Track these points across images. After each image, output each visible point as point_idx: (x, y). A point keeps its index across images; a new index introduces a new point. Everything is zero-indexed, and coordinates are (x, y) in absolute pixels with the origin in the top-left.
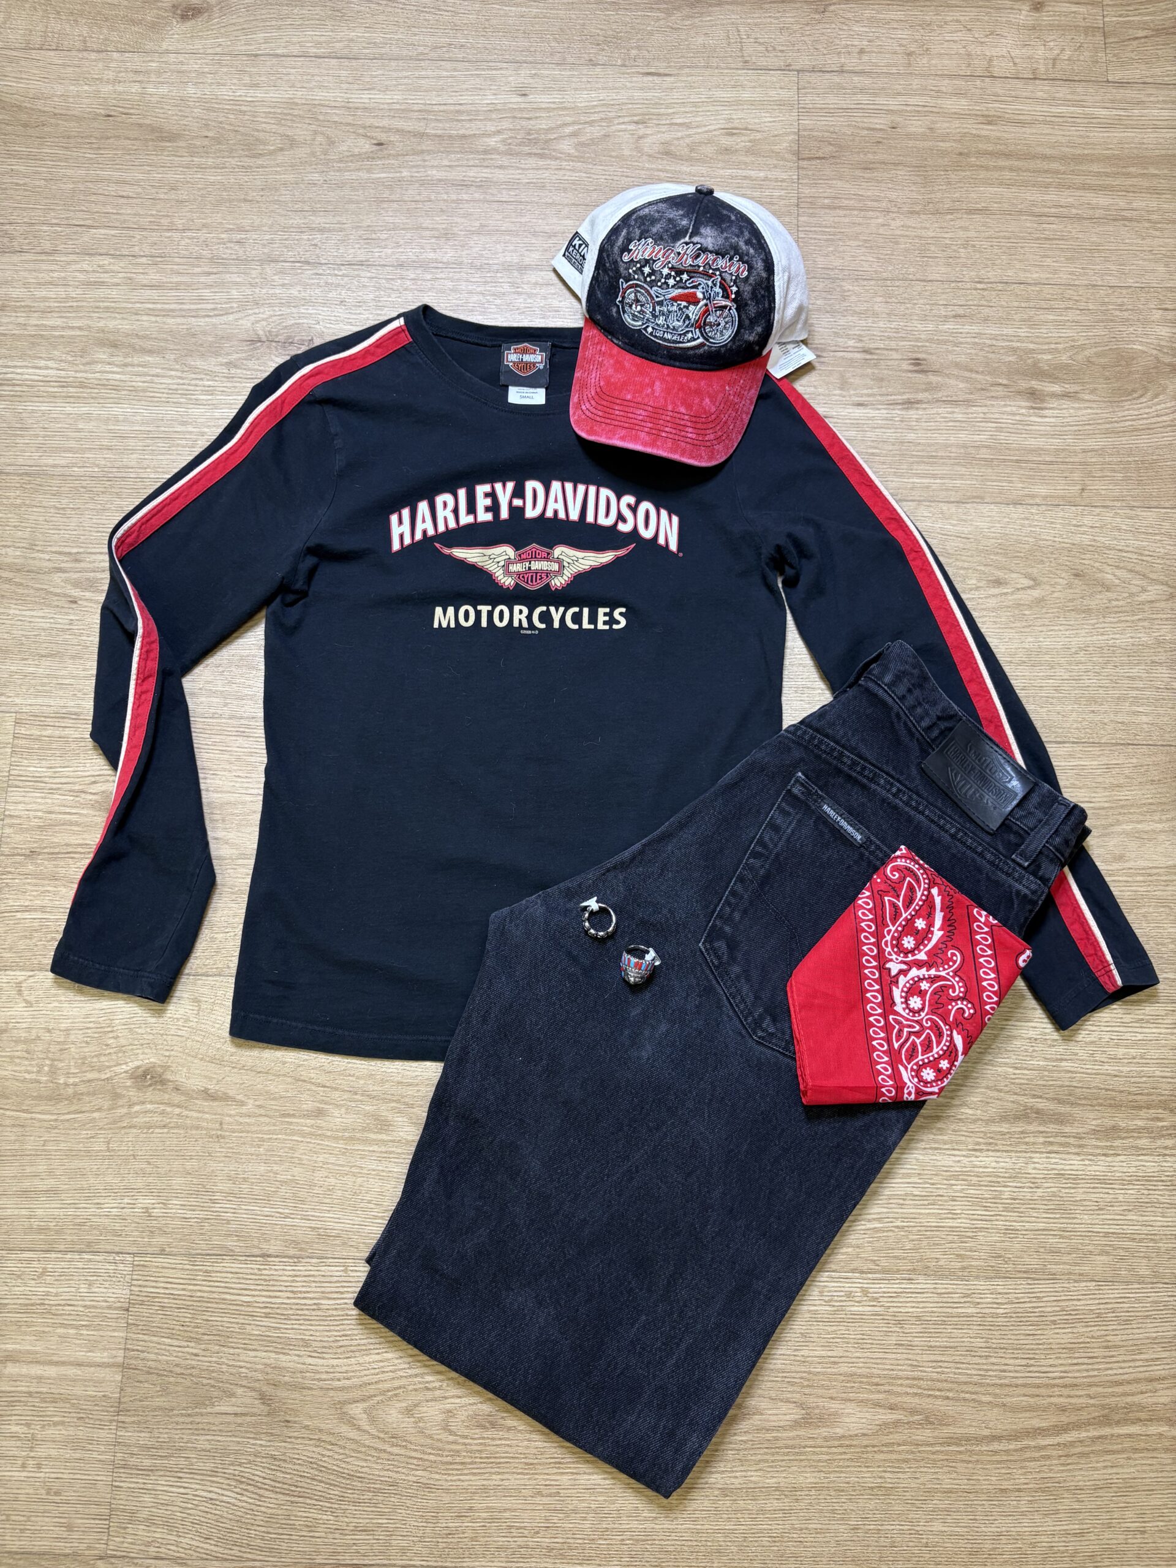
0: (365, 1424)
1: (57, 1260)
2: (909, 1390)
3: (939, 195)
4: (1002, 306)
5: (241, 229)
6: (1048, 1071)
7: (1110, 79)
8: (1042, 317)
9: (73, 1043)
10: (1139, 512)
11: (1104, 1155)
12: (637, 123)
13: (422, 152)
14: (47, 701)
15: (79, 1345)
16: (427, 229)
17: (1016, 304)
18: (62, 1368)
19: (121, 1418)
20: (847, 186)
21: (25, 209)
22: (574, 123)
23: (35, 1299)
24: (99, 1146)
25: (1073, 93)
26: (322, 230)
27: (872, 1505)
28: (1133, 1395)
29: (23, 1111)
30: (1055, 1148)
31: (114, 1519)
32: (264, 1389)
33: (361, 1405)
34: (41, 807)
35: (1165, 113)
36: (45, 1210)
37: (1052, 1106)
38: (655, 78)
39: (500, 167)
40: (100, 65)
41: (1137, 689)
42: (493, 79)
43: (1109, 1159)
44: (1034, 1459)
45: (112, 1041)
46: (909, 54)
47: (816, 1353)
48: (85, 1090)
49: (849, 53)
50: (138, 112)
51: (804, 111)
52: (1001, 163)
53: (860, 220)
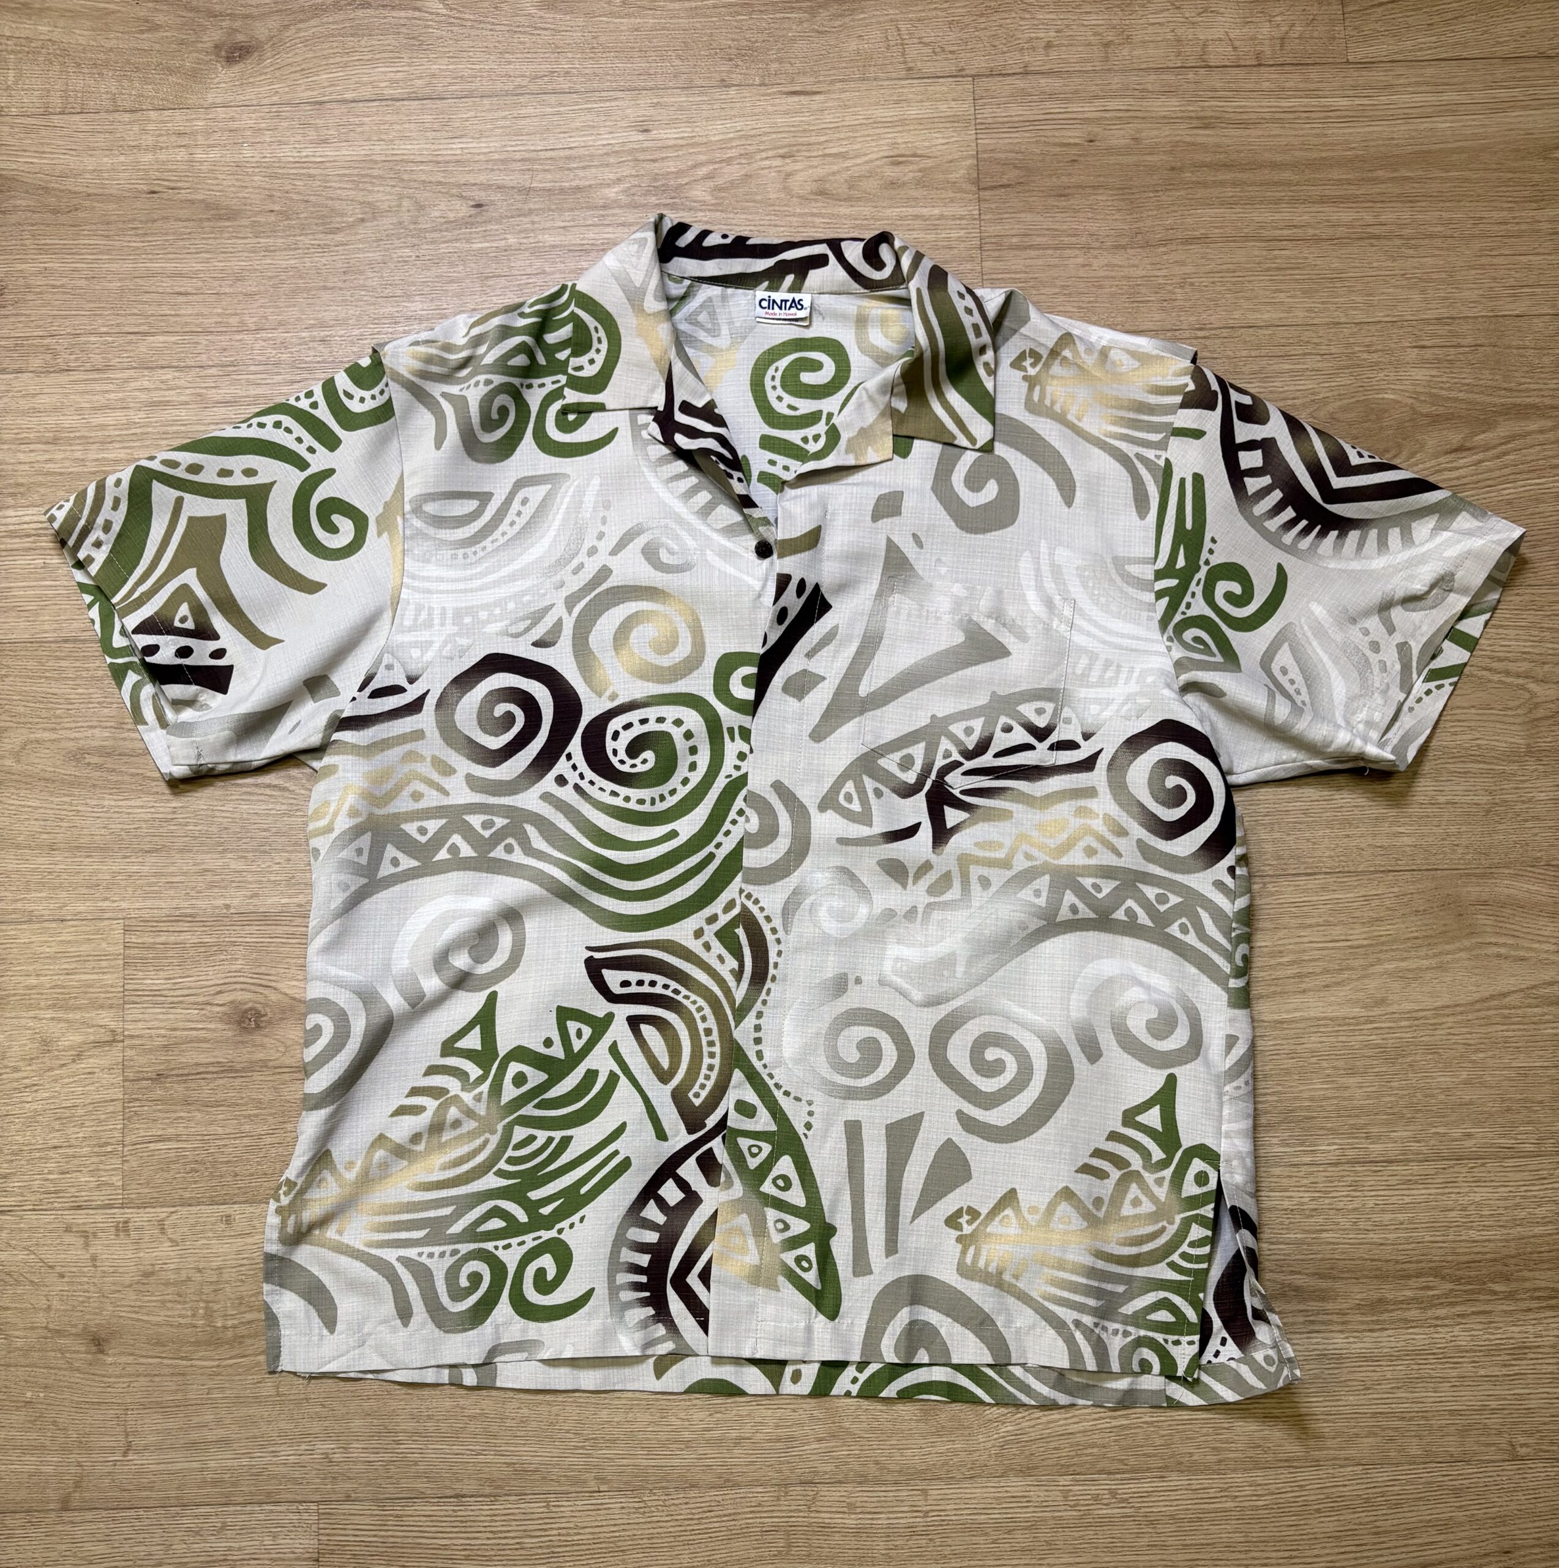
1: (238, 1513)
3: (1149, 223)
4: (1228, 357)
5: (322, 325)
6: (1306, 1244)
7: (1351, 58)
8: (1276, 367)
9: (227, 1282)
11: (1371, 1331)
12: (783, 157)
13: (530, 212)
14: (157, 903)
17: (1244, 353)
20: (1038, 218)
21: (66, 317)
22: (708, 162)
24: (267, 1390)
25: (1307, 80)
29: (182, 1358)
30: (1317, 1328)
34: (163, 1024)
35: (1418, 98)
36: (217, 1461)
37: (1312, 1282)
38: (802, 98)
40: (136, 128)
43: (1374, 1334)
46: (1107, 45)
48: (245, 1333)
49: (1033, 49)
50: (187, 185)
51: (983, 127)
52: (1221, 176)
53: (1055, 261)
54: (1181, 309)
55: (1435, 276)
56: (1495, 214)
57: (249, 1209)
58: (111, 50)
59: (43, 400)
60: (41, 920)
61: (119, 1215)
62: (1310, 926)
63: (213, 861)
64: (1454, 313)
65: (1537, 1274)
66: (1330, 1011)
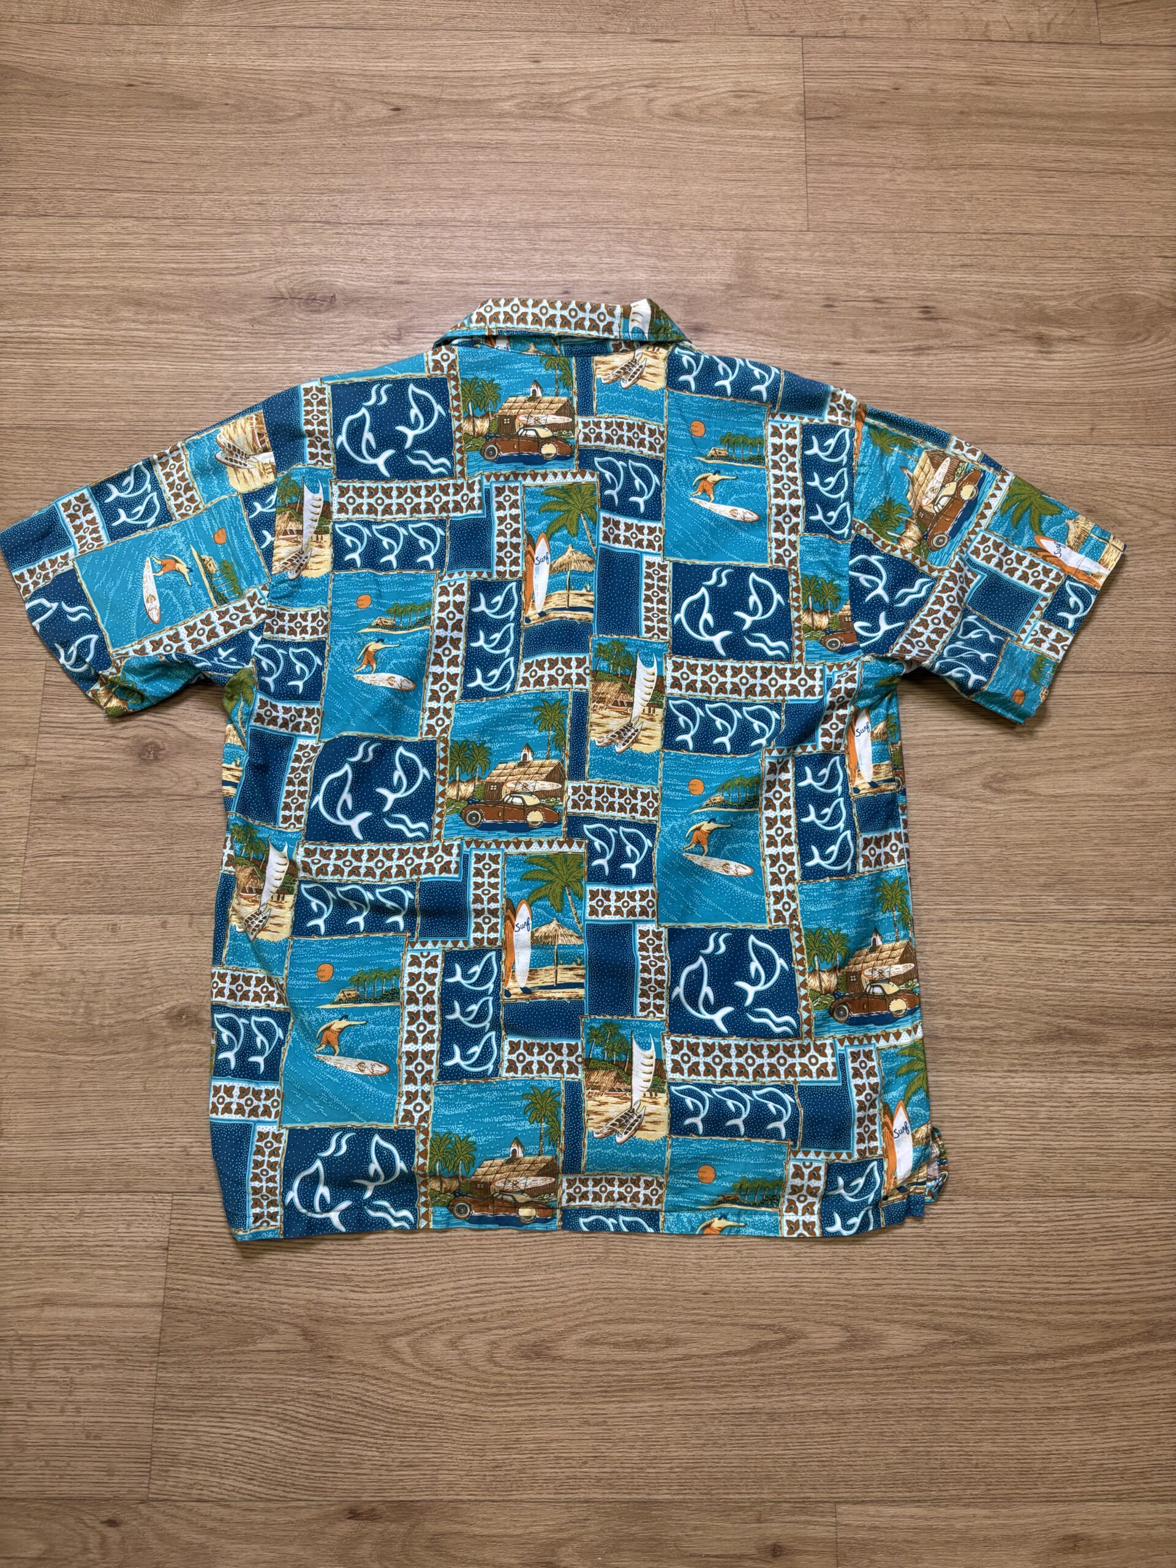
0: (409, 1358)
1: (95, 1201)
2: (952, 1310)
3: (942, 152)
4: (1007, 256)
5: (262, 192)
6: (1079, 992)
7: (1103, 41)
8: (1047, 265)
9: (108, 984)
10: (1147, 449)
11: (1139, 1073)
12: (647, 86)
13: (439, 116)
15: (118, 1286)
16: (445, 189)
17: (1021, 254)
18: (102, 1310)
19: (161, 1359)
20: (854, 144)
21: (49, 175)
22: (586, 88)
23: (73, 1241)
25: (1068, 55)
26: (341, 192)
27: (919, 1426)
29: (59, 1053)
30: (1088, 1068)
31: (156, 1462)
32: (307, 1324)
33: (404, 1339)
34: (72, 753)
35: (1157, 73)
36: (83, 1150)
37: (1085, 1027)
38: (664, 44)
39: (515, 130)
40: (122, 37)
41: (1153, 619)
42: (506, 47)
43: (1143, 1077)
44: (1079, 1377)
45: (146, 982)
46: (909, 20)
47: (860, 1276)
48: (119, 1031)
49: (851, 19)
50: (159, 81)
51: (808, 74)
52: (1001, 120)
53: (865, 176)
54: (969, 217)
57: (134, 919)
59: (21, 237)
61: (15, 919)
66: (1098, 789)
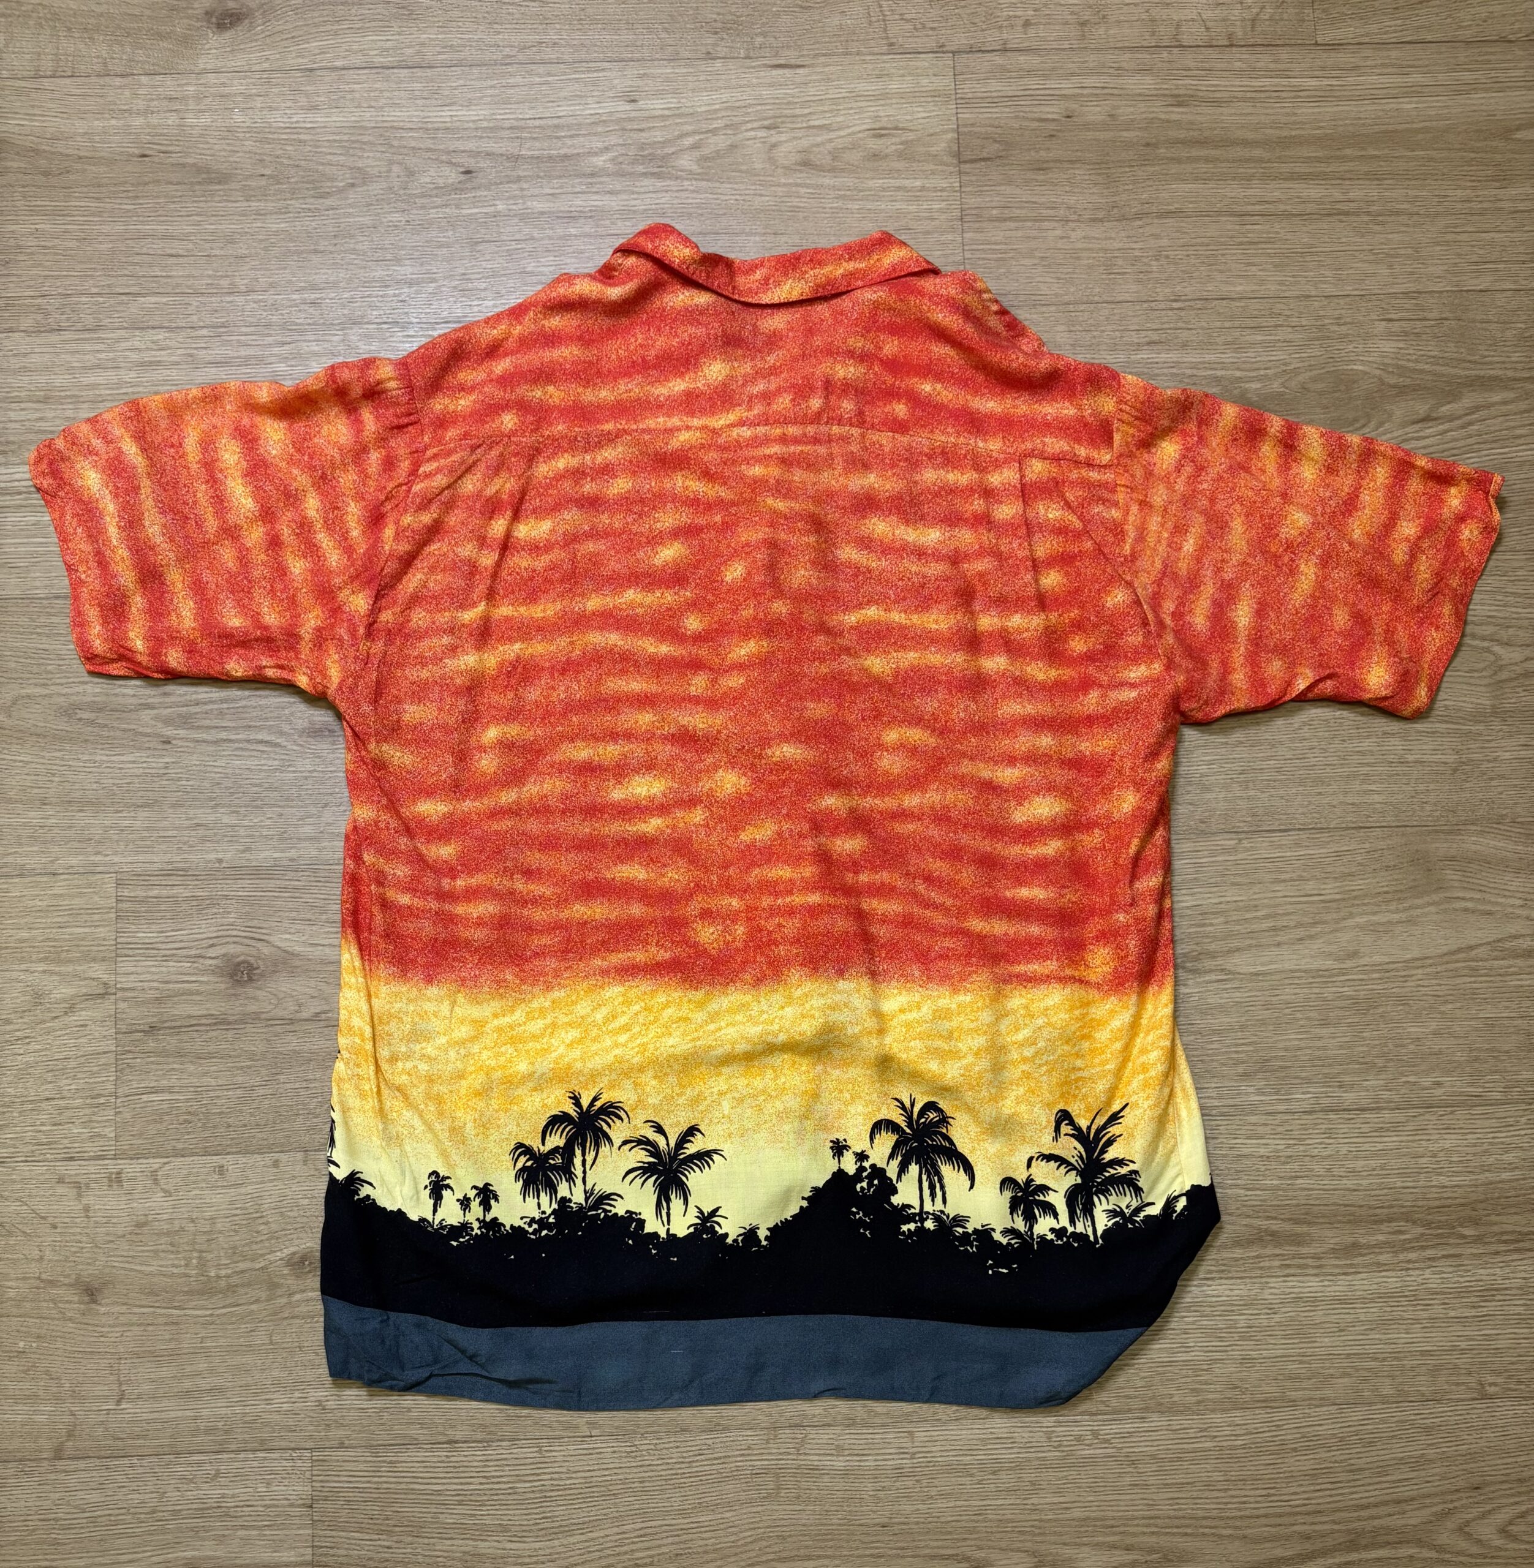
1: (231, 1460)
2: (1145, 1530)
3: (1126, 197)
4: (1202, 328)
5: (314, 288)
6: (1283, 1190)
7: (1320, 41)
8: (1249, 338)
11: (1344, 1274)
12: (768, 128)
13: (519, 179)
14: (149, 857)
15: (264, 1546)
17: (1218, 324)
20: (1018, 191)
21: (57, 277)
22: (694, 132)
23: (211, 1503)
24: (260, 1338)
25: (1275, 61)
26: (410, 284)
28: (1380, 1518)
29: (175, 1308)
30: (1292, 1271)
34: (156, 977)
35: (1384, 79)
36: (211, 1410)
37: (1288, 1227)
38: (786, 71)
39: (612, 192)
40: (127, 93)
42: (594, 84)
43: (1349, 1278)
45: (262, 1227)
46: (1083, 24)
47: (1048, 1500)
48: (238, 1282)
49: (1013, 26)
50: (178, 149)
51: (963, 102)
52: (1195, 152)
53: (1035, 233)
54: (1158, 281)
55: (1402, 252)
56: (1459, 192)
57: (242, 1160)
58: (101, 15)
59: (35, 359)
60: (33, 873)
61: (112, 1166)
62: (1284, 881)
63: (206, 816)
64: (1420, 288)
65: (1503, 1218)
66: (1305, 964)
